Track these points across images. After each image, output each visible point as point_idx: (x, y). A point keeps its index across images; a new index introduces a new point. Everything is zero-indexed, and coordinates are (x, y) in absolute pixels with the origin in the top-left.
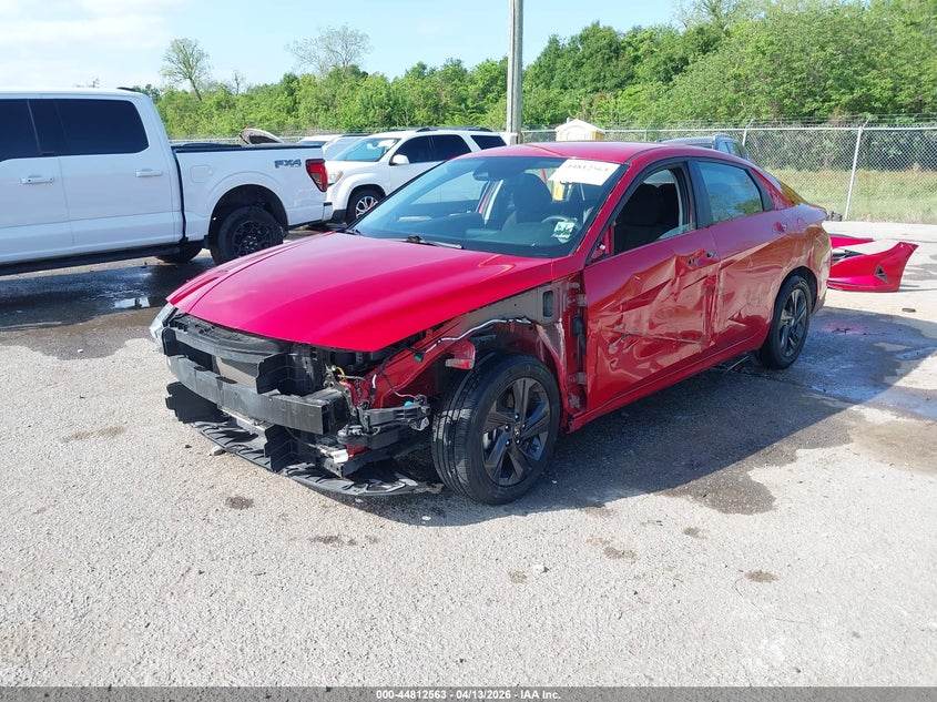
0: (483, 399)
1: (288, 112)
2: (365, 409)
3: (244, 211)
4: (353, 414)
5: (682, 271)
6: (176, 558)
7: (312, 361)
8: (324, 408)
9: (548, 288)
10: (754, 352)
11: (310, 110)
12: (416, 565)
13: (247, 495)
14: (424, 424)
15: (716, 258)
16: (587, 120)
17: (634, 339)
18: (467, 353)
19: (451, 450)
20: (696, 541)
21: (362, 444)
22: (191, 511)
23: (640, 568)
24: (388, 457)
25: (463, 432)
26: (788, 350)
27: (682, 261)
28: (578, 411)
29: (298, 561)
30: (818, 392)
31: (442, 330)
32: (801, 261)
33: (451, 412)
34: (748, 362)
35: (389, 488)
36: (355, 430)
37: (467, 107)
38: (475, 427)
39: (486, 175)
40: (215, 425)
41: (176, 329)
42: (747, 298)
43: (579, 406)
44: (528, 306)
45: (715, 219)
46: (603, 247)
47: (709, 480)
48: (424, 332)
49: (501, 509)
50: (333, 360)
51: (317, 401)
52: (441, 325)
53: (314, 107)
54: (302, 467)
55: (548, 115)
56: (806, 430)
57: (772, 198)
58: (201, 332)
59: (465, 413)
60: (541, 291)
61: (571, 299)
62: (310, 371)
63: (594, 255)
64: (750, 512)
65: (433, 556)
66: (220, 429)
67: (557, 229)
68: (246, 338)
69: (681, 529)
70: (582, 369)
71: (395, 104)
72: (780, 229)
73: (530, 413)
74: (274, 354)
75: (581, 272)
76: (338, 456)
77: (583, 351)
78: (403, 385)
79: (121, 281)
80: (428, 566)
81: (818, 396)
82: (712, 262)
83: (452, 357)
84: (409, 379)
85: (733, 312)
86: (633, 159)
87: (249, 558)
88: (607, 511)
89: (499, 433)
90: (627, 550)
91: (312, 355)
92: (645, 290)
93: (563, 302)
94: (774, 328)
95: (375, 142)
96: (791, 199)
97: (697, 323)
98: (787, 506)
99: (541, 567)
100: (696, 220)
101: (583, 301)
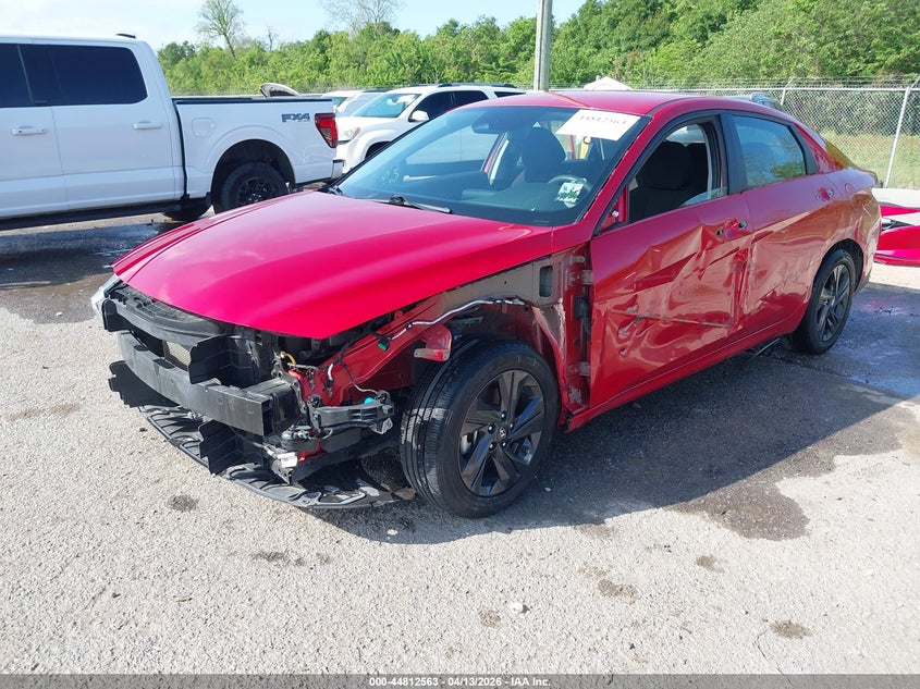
0: (460, 395)
1: (320, 69)
2: (316, 406)
3: (248, 167)
4: (304, 412)
5: (710, 243)
6: (91, 574)
7: (257, 345)
8: (265, 404)
9: (547, 262)
10: (786, 336)
11: (340, 68)
12: (369, 596)
13: (193, 494)
14: (387, 426)
15: (750, 228)
16: (619, 79)
17: (651, 322)
18: (441, 341)
19: (421, 455)
20: (710, 574)
21: (312, 448)
22: (126, 511)
23: (640, 610)
24: (352, 457)
25: (435, 436)
26: (826, 333)
27: (711, 233)
28: (578, 406)
29: (232, 585)
30: (858, 384)
31: (415, 311)
32: (845, 233)
33: (422, 410)
34: (779, 345)
35: (346, 499)
36: (302, 431)
37: (498, 66)
38: (450, 429)
39: (487, 126)
40: (167, 409)
41: (116, 301)
42: (783, 275)
43: (580, 401)
44: (521, 284)
45: (751, 182)
46: (616, 214)
47: (729, 491)
48: (393, 313)
49: (481, 523)
50: (282, 344)
51: (258, 394)
52: (414, 306)
53: (345, 64)
54: (249, 467)
55: (579, 74)
56: (846, 431)
57: (816, 159)
58: (139, 306)
59: (438, 413)
60: (538, 266)
61: (574, 276)
62: (255, 357)
63: (604, 224)
64: (778, 537)
65: (392, 585)
66: (172, 415)
67: (562, 191)
68: (184, 315)
69: (693, 557)
70: (586, 358)
71: (424, 61)
72: (825, 196)
73: (519, 410)
74: (213, 335)
75: (589, 242)
76: (286, 459)
77: (587, 337)
78: (366, 377)
79: (123, 239)
80: (384, 599)
81: (859, 389)
82: (745, 233)
83: (423, 345)
84: (374, 369)
85: (766, 290)
86: (657, 110)
87: (177, 577)
88: (607, 530)
89: (481, 435)
90: (626, 583)
91: (257, 339)
92: (664, 265)
93: (563, 278)
94: (810, 310)
95: (395, 98)
96: (838, 163)
97: (724, 304)
98: (824, 530)
99: (520, 607)
100: (728, 183)
101: (590, 278)
